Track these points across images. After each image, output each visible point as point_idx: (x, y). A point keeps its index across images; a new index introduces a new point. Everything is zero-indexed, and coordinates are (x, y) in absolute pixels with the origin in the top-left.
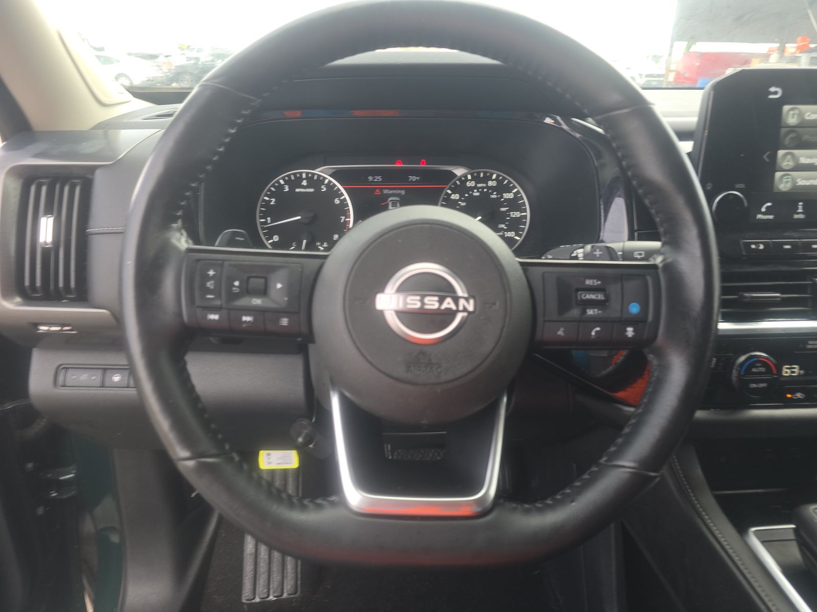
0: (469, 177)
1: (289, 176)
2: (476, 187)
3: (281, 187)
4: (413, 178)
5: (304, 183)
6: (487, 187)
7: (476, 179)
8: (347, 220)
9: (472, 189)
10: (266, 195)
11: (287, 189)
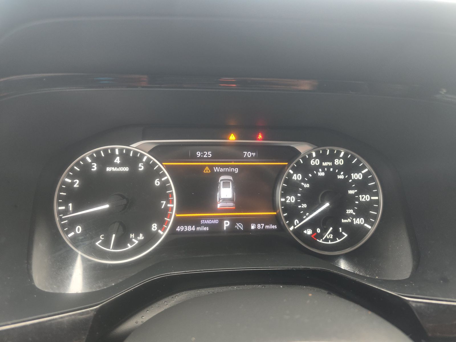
0: (314, 155)
1: (98, 153)
2: (321, 166)
3: (88, 166)
4: (248, 154)
5: (117, 160)
6: (334, 166)
7: (322, 157)
8: (169, 205)
9: (316, 168)
10: (69, 176)
11: (95, 167)
